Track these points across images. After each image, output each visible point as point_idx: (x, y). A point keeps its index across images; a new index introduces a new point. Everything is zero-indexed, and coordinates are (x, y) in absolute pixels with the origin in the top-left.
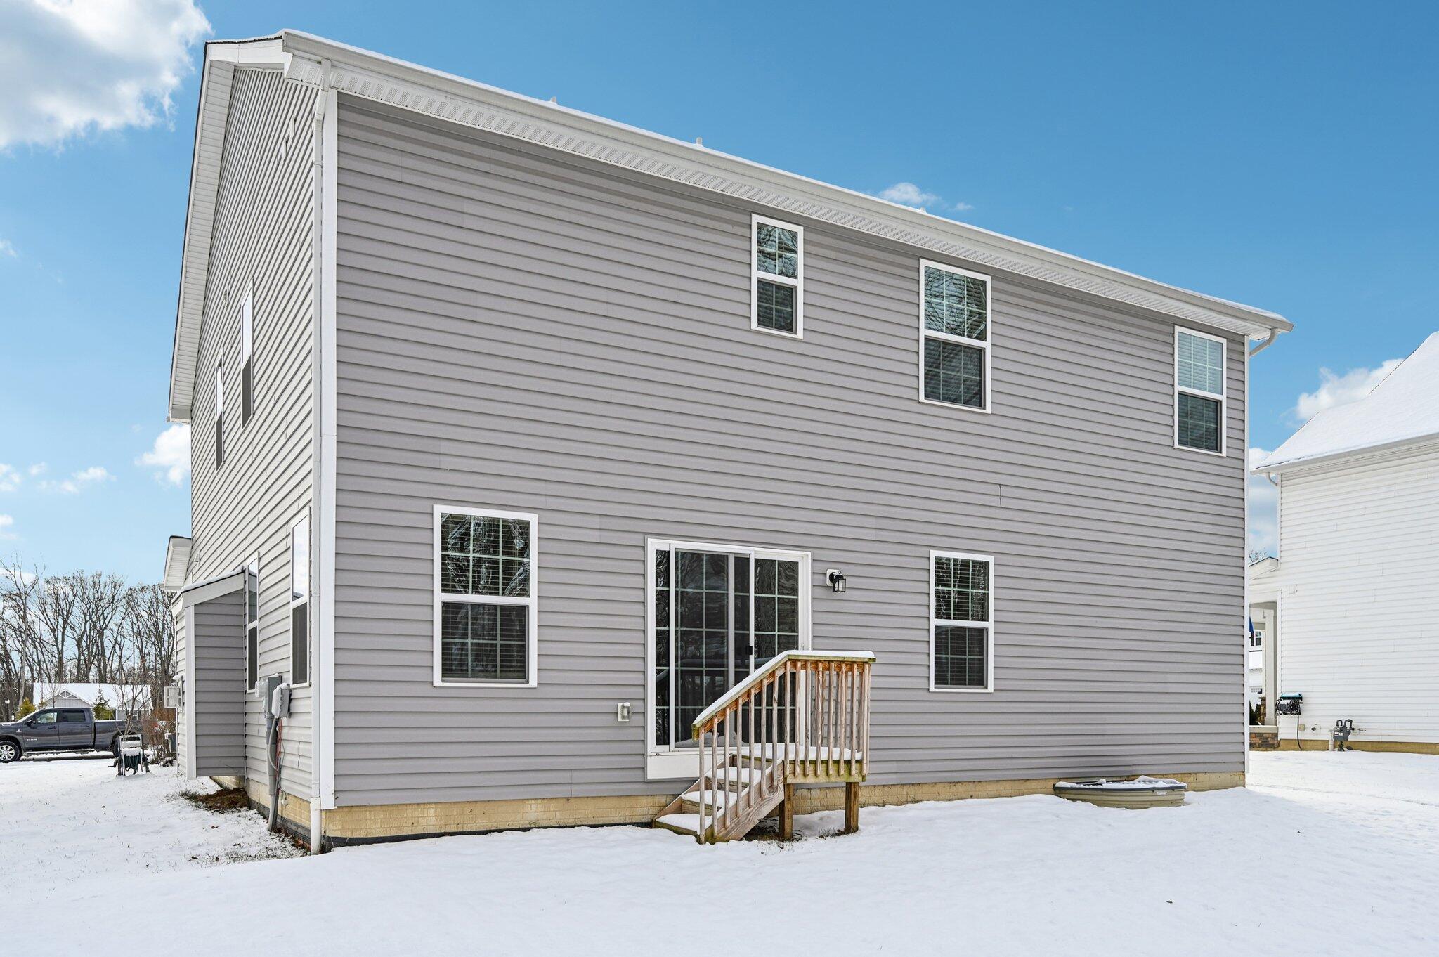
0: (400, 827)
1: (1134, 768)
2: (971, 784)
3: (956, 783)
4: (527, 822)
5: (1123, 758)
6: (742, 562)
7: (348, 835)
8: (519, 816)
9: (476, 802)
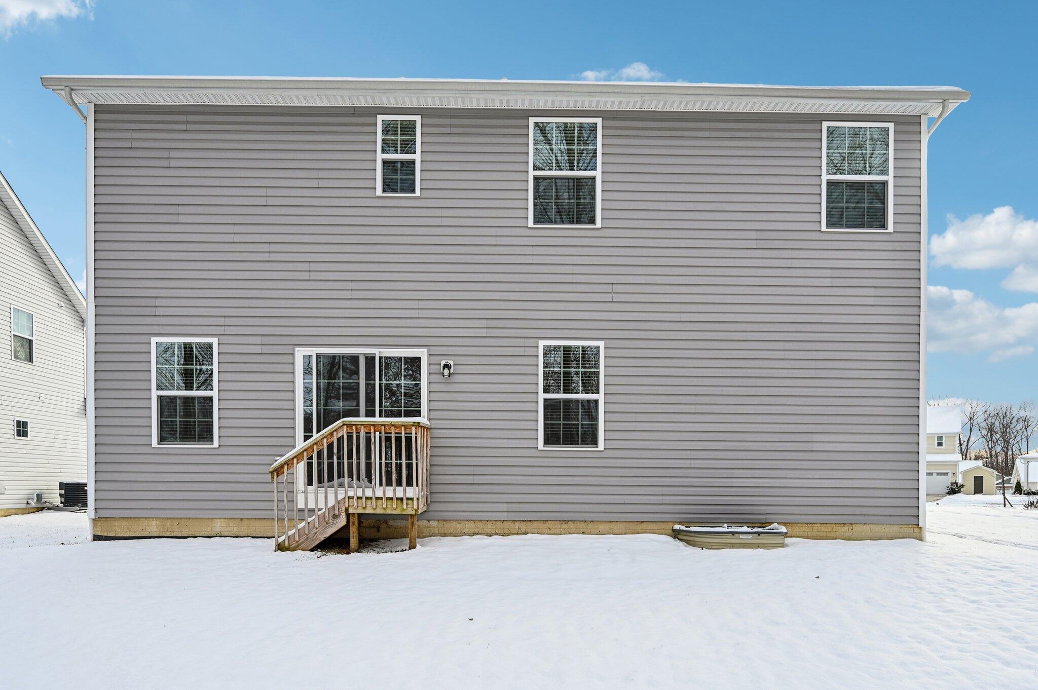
0: (135, 532)
1: (768, 516)
2: (582, 523)
3: (567, 522)
4: (214, 533)
5: (758, 508)
6: (370, 360)
7: (105, 534)
8: (209, 529)
9: (181, 518)
